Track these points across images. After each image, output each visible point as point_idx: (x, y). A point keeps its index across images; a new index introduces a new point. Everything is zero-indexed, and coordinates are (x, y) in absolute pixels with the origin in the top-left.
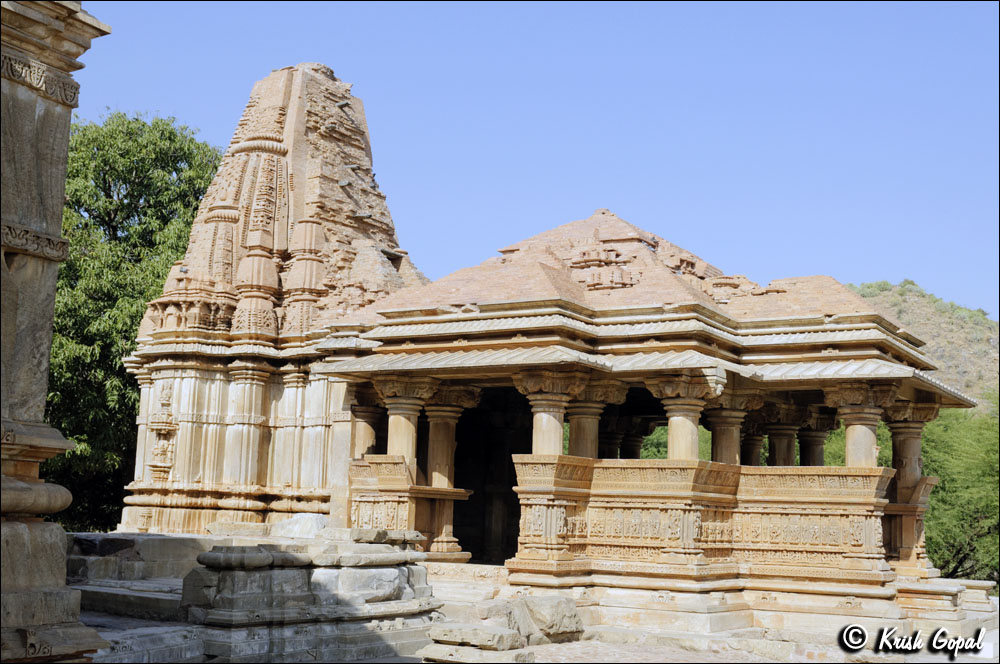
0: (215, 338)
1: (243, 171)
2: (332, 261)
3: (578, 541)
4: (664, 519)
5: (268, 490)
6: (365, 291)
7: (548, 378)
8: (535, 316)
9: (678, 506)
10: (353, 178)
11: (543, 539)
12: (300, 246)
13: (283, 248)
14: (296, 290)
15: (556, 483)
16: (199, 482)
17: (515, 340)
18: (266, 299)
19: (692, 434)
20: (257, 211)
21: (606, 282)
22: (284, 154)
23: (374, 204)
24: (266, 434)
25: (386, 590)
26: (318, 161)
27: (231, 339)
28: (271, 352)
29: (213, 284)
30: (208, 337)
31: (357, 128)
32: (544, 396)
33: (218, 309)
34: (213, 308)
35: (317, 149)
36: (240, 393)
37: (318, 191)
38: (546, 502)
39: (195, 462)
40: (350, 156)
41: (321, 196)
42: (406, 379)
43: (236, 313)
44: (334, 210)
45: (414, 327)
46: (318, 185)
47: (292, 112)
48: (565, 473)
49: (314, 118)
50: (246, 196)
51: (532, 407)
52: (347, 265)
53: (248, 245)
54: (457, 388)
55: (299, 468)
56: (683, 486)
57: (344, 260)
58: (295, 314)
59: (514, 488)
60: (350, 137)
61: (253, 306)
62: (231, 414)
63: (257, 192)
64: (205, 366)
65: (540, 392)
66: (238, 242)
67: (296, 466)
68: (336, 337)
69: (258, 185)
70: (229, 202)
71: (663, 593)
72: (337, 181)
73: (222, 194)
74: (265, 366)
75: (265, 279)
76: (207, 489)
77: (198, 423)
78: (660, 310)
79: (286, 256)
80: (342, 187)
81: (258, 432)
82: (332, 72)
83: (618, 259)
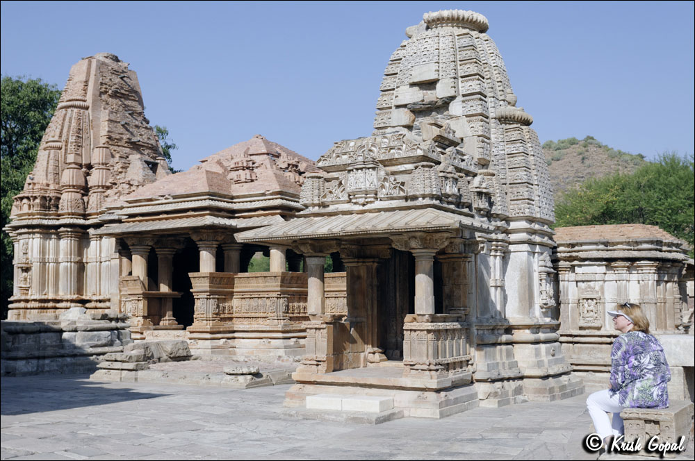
0: (50, 215)
1: (64, 120)
2: (116, 169)
3: (226, 316)
4: (268, 302)
5: (84, 297)
6: (132, 185)
7: (205, 233)
8: (198, 200)
9: (274, 296)
10: (129, 119)
11: (205, 315)
12: (97, 161)
13: (88, 162)
14: (95, 186)
15: (210, 287)
16: (45, 295)
17: (189, 213)
18: (78, 192)
19: (281, 258)
20: (72, 143)
21: (243, 179)
22: (87, 108)
23: (143, 133)
24: (81, 267)
25: (104, 341)
26: (107, 111)
27: (59, 215)
28: (81, 222)
29: (48, 185)
30: (46, 215)
31: (132, 89)
32: (204, 242)
33: (51, 200)
34: (48, 199)
35: (108, 104)
36: (65, 245)
37: (107, 129)
38: (206, 297)
39: (43, 284)
40: (128, 106)
41: (109, 132)
42: (139, 236)
43: (61, 201)
44: (117, 139)
45: (141, 208)
46: (107, 126)
47: (91, 84)
48: (216, 281)
49: (104, 86)
50: (65, 134)
51: (199, 248)
52: (124, 170)
53: (68, 162)
54: (170, 238)
55: (100, 285)
56: (275, 285)
57: (122, 168)
58: (93, 199)
59: (191, 290)
60: (128, 95)
61: (70, 197)
62: (61, 257)
63: (71, 132)
64: (45, 231)
65: (201, 240)
66: (61, 161)
67: (98, 284)
68: (110, 213)
69: (72, 128)
70: (56, 138)
71: (264, 340)
72: (119, 122)
73: (52, 134)
74: (78, 229)
75: (77, 181)
76: (50, 298)
77: (43, 263)
78: (264, 195)
79: (90, 167)
80: (122, 125)
81: (76, 266)
82: (117, 57)
83: (254, 165)
